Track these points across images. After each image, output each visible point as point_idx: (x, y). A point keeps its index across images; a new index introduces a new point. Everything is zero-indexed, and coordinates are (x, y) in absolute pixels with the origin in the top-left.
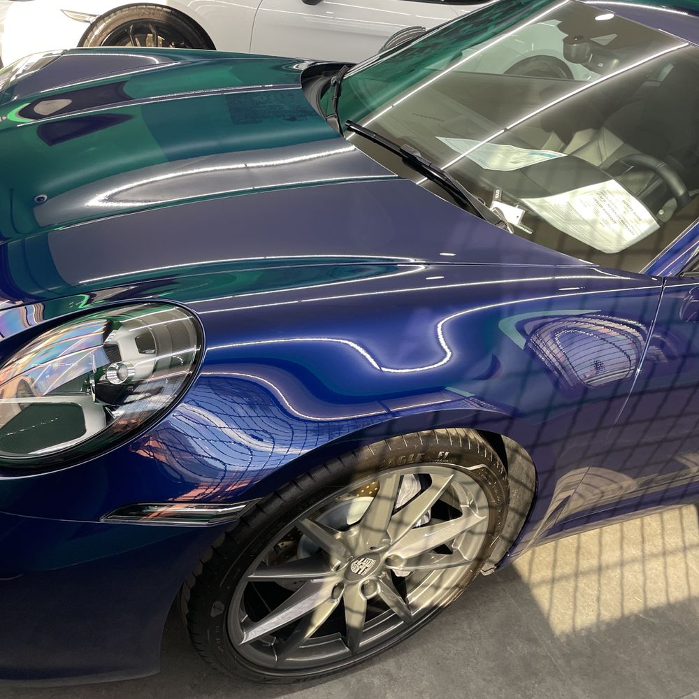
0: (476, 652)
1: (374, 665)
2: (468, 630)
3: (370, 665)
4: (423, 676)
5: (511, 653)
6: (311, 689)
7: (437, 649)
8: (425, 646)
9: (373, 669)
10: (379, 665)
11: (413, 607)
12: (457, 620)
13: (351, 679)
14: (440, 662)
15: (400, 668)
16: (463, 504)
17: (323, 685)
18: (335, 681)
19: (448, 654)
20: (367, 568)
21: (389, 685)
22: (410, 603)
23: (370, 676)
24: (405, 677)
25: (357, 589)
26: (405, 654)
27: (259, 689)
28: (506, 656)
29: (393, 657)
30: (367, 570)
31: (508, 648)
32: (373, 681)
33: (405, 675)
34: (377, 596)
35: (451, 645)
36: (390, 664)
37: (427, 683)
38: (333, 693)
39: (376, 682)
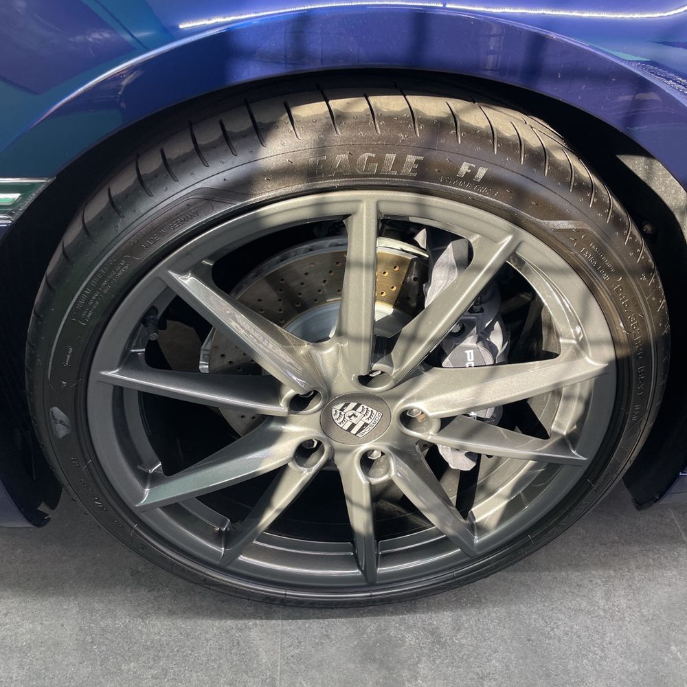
0: (608, 639)
1: (415, 612)
2: (602, 603)
3: (408, 612)
4: (496, 651)
5: (678, 659)
6: (300, 622)
7: (534, 616)
8: (513, 608)
9: (410, 618)
10: (423, 616)
11: (481, 529)
12: (586, 582)
13: (370, 625)
14: (533, 637)
15: (459, 630)
16: (564, 338)
17: (321, 621)
18: (343, 620)
19: (553, 629)
20: (366, 425)
21: (430, 649)
22: (477, 521)
23: (403, 628)
24: (462, 646)
25: (352, 463)
26: (473, 611)
27: (223, 602)
28: (666, 659)
29: (452, 610)
30: (367, 430)
31: (673, 648)
32: (404, 636)
33: (464, 641)
34: (391, 483)
35: (562, 617)
36: (442, 619)
37: (497, 664)
38: (333, 637)
39: (410, 639)
